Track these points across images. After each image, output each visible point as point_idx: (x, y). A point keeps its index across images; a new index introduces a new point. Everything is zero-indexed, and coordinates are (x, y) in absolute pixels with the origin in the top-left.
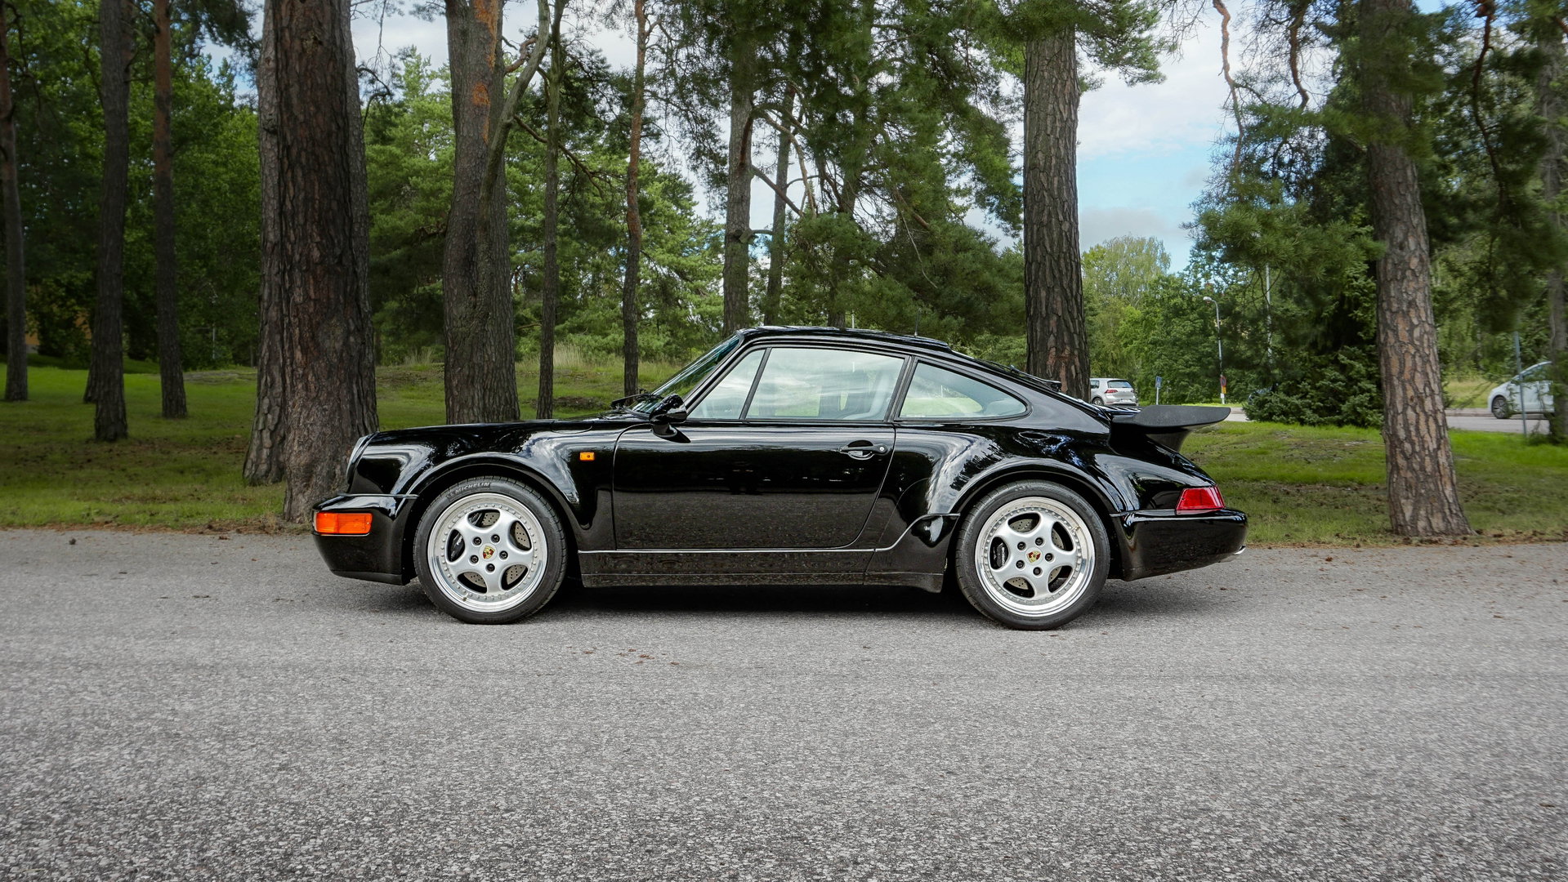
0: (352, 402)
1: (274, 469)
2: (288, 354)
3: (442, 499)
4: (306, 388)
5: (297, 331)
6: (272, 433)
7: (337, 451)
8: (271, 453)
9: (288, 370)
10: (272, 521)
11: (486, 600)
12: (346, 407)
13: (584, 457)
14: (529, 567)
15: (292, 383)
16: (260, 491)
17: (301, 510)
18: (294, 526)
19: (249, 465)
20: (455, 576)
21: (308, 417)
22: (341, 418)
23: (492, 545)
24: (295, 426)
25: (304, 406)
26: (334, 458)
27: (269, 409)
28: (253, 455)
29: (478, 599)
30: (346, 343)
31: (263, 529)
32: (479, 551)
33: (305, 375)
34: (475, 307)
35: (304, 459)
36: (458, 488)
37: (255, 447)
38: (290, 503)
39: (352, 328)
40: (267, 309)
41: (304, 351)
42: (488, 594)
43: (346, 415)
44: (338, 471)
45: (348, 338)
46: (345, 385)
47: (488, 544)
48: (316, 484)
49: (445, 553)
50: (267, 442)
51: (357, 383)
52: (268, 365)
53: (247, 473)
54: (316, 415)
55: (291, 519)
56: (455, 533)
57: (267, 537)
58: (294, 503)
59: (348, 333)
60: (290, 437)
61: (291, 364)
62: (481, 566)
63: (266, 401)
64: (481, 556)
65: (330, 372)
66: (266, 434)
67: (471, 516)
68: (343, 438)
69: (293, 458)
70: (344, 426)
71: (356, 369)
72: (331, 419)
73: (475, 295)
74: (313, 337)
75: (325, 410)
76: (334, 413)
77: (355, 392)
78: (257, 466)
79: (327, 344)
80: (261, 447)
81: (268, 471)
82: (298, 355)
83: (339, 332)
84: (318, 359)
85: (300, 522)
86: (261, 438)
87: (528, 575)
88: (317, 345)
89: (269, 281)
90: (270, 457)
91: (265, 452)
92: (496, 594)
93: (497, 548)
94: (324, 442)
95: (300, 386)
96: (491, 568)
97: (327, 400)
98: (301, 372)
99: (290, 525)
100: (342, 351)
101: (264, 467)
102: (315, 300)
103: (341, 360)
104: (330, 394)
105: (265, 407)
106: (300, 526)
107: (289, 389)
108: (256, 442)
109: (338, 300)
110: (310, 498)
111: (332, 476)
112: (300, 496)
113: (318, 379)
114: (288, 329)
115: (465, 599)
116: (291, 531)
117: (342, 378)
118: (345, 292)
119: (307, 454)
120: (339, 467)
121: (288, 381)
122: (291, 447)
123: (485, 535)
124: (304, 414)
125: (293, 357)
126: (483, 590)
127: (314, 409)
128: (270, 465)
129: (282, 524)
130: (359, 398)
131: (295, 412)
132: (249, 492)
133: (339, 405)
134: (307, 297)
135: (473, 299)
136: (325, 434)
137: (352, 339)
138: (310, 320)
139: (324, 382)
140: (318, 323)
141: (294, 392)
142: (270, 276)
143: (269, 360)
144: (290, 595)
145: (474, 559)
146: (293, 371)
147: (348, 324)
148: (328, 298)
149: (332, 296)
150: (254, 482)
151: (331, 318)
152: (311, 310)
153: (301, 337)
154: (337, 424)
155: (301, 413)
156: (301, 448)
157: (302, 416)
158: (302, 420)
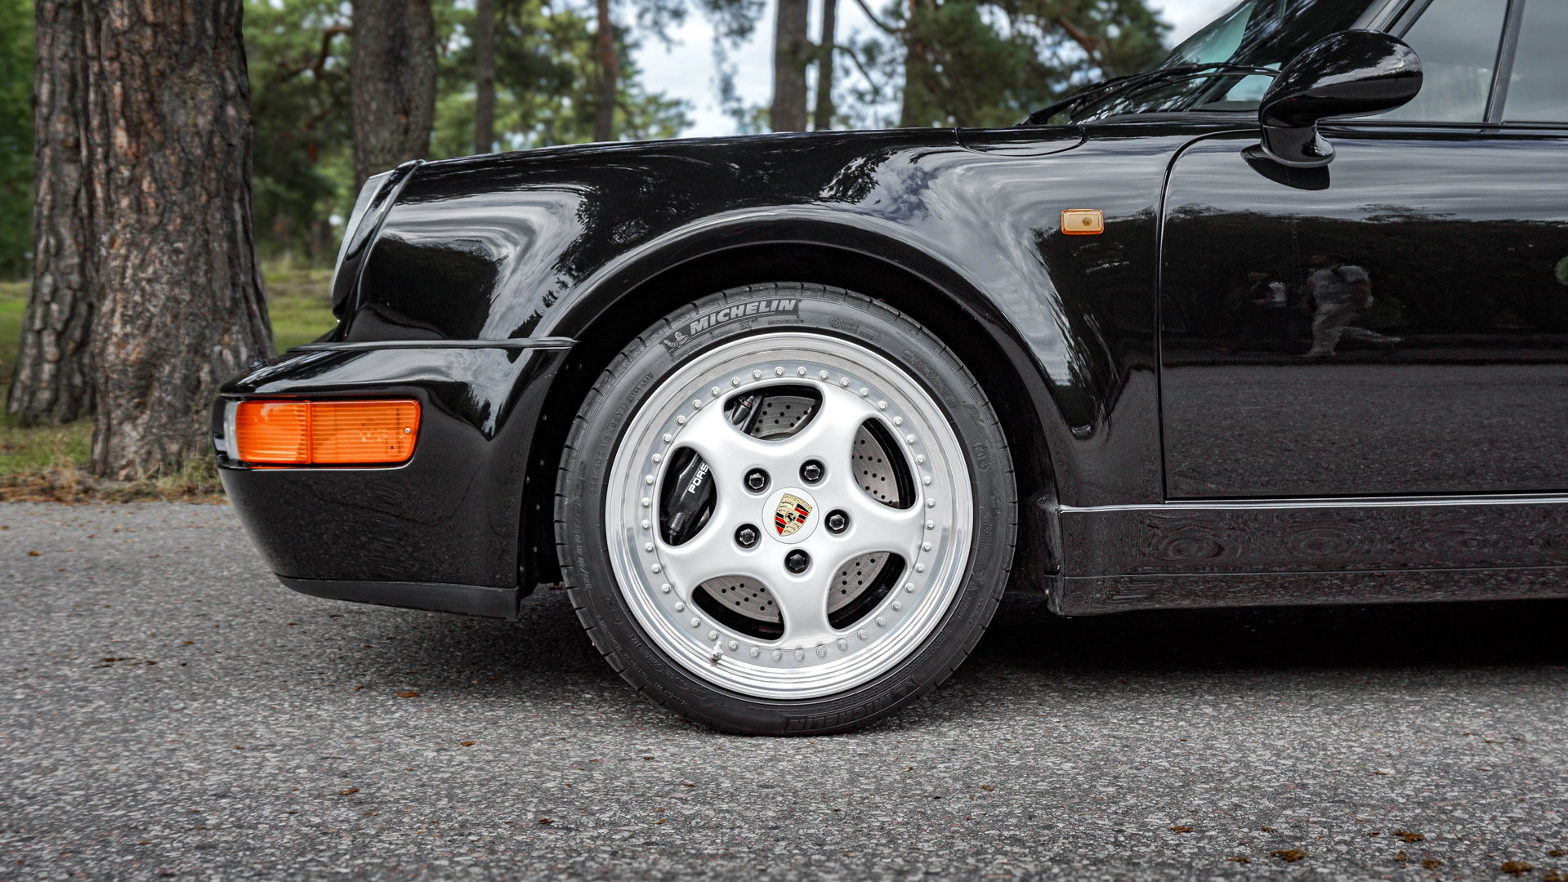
0: (231, 238)
1: (64, 397)
2: (98, 138)
3: (648, 353)
4: (138, 207)
5: (117, 89)
6: (60, 336)
7: (202, 337)
8: (58, 370)
9: (100, 169)
10: (69, 476)
11: (778, 662)
12: (219, 247)
13: (1073, 222)
14: (911, 554)
15: (108, 201)
16: (38, 436)
17: (130, 452)
18: (115, 486)
19: (18, 393)
20: (685, 591)
21: (142, 266)
22: (210, 269)
23: (804, 493)
24: (116, 283)
25: (132, 244)
26: (197, 349)
27: (55, 291)
28: (25, 375)
29: (756, 659)
30: (219, 119)
31: (51, 492)
32: (762, 510)
33: (134, 181)
34: (406, 131)
35: (135, 351)
36: (701, 317)
37: (28, 361)
38: (107, 440)
39: (232, 88)
40: (47, 119)
41: (134, 131)
42: (786, 642)
43: (220, 263)
44: (204, 375)
45: (222, 108)
46: (217, 202)
47: (787, 489)
48: (160, 401)
49: (653, 519)
50: (51, 351)
51: (241, 201)
52: (51, 217)
53: (15, 406)
54: (159, 261)
55: (108, 473)
56: (685, 456)
57: (56, 506)
58: (115, 441)
59: (225, 98)
60: (107, 306)
61: (106, 158)
62: (767, 558)
63: (48, 279)
64: (767, 526)
65: (187, 174)
66: (48, 339)
67: (730, 404)
68: (215, 310)
69: (111, 349)
70: (216, 286)
71: (239, 172)
72: (191, 271)
73: (406, 113)
74: (152, 102)
75: (177, 251)
76: (196, 257)
77: (238, 217)
78: (33, 394)
79: (181, 118)
80: (39, 360)
81: (54, 401)
82: (121, 138)
83: (204, 95)
84: (162, 146)
85: (128, 478)
86: (39, 345)
87: (906, 580)
88: (160, 118)
89: (50, 70)
90: (55, 377)
91: (47, 368)
92: (808, 642)
93: (820, 499)
94: (175, 317)
95: (125, 202)
96: (797, 562)
97: (182, 233)
98: (126, 173)
99: (107, 484)
100: (211, 133)
101: (45, 396)
102: (154, 26)
103: (209, 151)
104: (187, 219)
105: (46, 290)
106: (128, 486)
107: (101, 210)
108: (31, 352)
109: (202, 29)
110: (148, 428)
111: (193, 386)
112: (127, 427)
113: (162, 189)
114: (98, 86)
115: (715, 660)
116: (109, 496)
117: (213, 187)
118: (216, 13)
119: (141, 340)
120: (206, 368)
121: (99, 193)
122: (108, 327)
123: (783, 462)
124: (135, 258)
125: (108, 143)
126: (774, 631)
127: (154, 250)
128: (57, 391)
129: (90, 482)
130: (246, 231)
131: (115, 251)
132: (18, 436)
133: (206, 244)
134: (138, 20)
135: (403, 120)
136: (177, 301)
137: (231, 111)
138: (145, 66)
139: (177, 197)
140: (162, 74)
141: (110, 215)
142: (51, 60)
143: (52, 208)
144: (142, 646)
145: (747, 536)
146: (109, 172)
147: (223, 79)
148: (183, 23)
149: (190, 19)
150: (29, 421)
151: (189, 65)
152: (147, 45)
153: (126, 100)
154: (202, 280)
155: (126, 258)
156: (128, 329)
157: (129, 264)
158: (129, 272)
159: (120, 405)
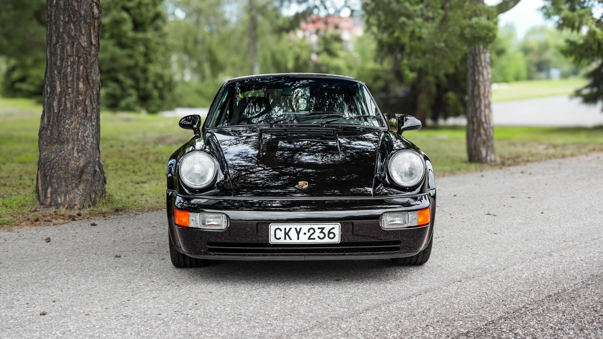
2: (69, 85)
4: (84, 110)
5: (81, 68)
9: (70, 96)
35: (82, 162)
41: (85, 83)
60: (70, 147)
61: (73, 92)
69: (73, 162)
72: (95, 133)
79: (94, 77)
82: (81, 85)
84: (92, 88)
97: (94, 118)
98: (81, 98)
107: (68, 111)
110: (84, 190)
113: (91, 103)
114: (72, 66)
121: (69, 105)
122: (71, 154)
127: (88, 125)
131: (73, 126)
140: (93, 62)
155: (79, 129)
156: (80, 154)
157: (80, 131)
158: (80, 134)
159: (73, 182)
